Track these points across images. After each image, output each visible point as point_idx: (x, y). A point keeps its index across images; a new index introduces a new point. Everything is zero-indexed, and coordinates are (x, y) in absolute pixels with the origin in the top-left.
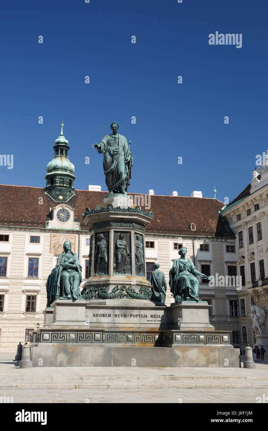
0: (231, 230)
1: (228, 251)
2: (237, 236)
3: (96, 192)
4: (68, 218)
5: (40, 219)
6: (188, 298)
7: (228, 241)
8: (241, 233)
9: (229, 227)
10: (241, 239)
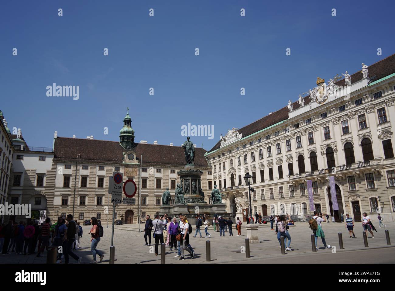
0: (210, 164)
1: (209, 174)
2: (213, 167)
3: (145, 144)
4: (133, 158)
5: (119, 158)
6: (218, 202)
7: (209, 169)
8: (215, 166)
9: (209, 163)
10: (215, 169)
